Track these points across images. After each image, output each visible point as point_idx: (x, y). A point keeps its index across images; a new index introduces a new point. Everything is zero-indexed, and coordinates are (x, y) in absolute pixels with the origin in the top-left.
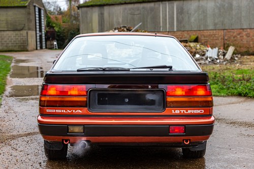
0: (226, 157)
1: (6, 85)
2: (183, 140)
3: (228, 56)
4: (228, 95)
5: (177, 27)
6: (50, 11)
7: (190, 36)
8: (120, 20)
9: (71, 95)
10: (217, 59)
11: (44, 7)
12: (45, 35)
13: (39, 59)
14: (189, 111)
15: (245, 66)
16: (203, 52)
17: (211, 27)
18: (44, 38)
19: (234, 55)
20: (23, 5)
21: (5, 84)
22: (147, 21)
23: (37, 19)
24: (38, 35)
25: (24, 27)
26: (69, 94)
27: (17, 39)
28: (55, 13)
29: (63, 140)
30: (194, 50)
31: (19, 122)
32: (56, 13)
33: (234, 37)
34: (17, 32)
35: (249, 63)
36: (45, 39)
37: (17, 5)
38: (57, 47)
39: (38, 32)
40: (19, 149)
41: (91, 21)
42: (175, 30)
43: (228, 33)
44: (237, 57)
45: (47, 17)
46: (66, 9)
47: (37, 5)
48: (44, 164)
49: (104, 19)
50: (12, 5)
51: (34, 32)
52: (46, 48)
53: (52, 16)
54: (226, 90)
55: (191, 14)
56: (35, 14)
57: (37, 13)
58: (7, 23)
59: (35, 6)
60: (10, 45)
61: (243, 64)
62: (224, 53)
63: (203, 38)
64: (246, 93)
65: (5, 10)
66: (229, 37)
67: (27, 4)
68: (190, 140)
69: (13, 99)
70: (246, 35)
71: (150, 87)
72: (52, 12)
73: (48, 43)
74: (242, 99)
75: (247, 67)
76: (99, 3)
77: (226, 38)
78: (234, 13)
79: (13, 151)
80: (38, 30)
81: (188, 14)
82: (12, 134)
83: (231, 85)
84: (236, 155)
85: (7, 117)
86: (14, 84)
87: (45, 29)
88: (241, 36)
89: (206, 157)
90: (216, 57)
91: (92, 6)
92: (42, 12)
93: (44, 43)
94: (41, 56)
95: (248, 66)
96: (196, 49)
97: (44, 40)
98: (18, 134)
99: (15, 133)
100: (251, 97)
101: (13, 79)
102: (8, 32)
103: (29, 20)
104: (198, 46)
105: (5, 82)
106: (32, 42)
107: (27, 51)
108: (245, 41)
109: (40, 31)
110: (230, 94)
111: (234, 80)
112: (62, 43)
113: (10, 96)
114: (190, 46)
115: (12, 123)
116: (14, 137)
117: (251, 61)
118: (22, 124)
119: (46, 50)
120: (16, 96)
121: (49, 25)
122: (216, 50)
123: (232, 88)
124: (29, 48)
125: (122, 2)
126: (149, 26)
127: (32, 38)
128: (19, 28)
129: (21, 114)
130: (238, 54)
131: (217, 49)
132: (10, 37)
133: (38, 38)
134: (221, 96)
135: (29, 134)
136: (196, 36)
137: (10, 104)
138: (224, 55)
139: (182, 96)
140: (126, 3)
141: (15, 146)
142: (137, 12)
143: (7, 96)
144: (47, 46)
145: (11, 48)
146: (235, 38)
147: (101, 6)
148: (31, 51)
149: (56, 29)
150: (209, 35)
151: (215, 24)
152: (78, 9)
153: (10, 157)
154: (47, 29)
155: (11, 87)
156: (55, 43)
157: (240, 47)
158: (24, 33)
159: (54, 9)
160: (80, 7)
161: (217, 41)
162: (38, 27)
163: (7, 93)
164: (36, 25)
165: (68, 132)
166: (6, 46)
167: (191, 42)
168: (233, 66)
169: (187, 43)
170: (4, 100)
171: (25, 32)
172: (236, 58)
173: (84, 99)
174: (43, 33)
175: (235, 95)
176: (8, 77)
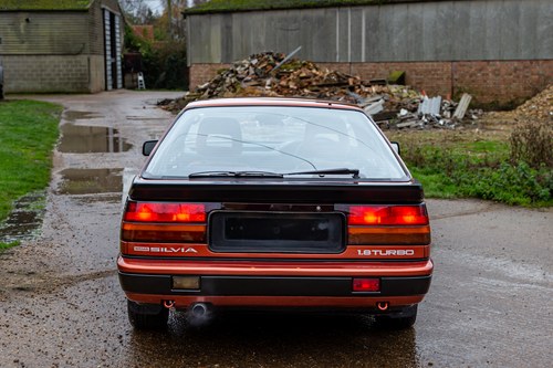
0: (453, 327)
1: (52, 167)
2: (377, 304)
3: (460, 112)
4: (458, 197)
5: (366, 54)
6: (131, 15)
7: (390, 72)
8: (262, 40)
9: (178, 222)
10: (439, 119)
11: (120, 10)
12: (122, 64)
13: (111, 110)
14: (388, 252)
15: (489, 132)
16: (414, 103)
17: (429, 57)
18: (119, 68)
19: (471, 111)
20: (82, 7)
21: (50, 166)
22: (311, 42)
23: (108, 33)
24: (109, 63)
25: (83, 48)
26: (174, 219)
27: (71, 70)
28: (140, 19)
29: (162, 301)
30: (397, 100)
31: (79, 250)
32: (143, 19)
33: (471, 76)
34: (70, 58)
35: (497, 127)
36: (122, 69)
37: (70, 7)
38: (144, 86)
39: (109, 58)
40: (82, 307)
41: (208, 41)
42: (363, 60)
43: (459, 68)
44: (475, 114)
45: (126, 28)
46: (161, 13)
47: (107, 8)
48: (127, 339)
49: (231, 37)
50: (61, 8)
51: (102, 58)
52: (124, 87)
53: (134, 27)
54: (454, 187)
55: (392, 31)
56: (104, 24)
57: (107, 22)
58: (51, 40)
59: (103, 10)
60: (57, 81)
61: (487, 129)
62: (451, 106)
63: (414, 76)
64: (491, 193)
65: (48, 16)
66: (463, 76)
67: (88, 6)
68: (389, 303)
69: (67, 197)
70: (494, 72)
71: (318, 208)
72: (135, 18)
73: (128, 77)
74: (483, 205)
75: (493, 136)
76: (223, 8)
77: (456, 77)
78: (472, 32)
79: (70, 311)
80: (109, 53)
81: (387, 30)
82: (67, 274)
83: (464, 177)
84: (470, 324)
85: (56, 238)
86: (67, 167)
87: (122, 52)
88: (483, 75)
89: (417, 327)
90: (438, 115)
91: (211, 13)
92: (117, 20)
93: (120, 77)
94: (113, 104)
95: (495, 132)
96: (401, 98)
97: (119, 72)
98: (79, 273)
99: (72, 273)
100: (499, 201)
101: (65, 155)
102: (52, 58)
103: (93, 36)
104: (405, 91)
105: (50, 161)
106: (97, 77)
107: (89, 93)
108: (490, 84)
109: (114, 55)
110: (461, 194)
111: (469, 166)
112: (153, 78)
113: (61, 193)
114: (389, 93)
115: (67, 250)
116: (70, 282)
117: (501, 123)
118: (85, 253)
119: (123, 90)
120: (72, 192)
121: (129, 43)
122: (437, 100)
123: (466, 183)
124: (93, 88)
125: (266, 7)
126: (314, 52)
127: (97, 68)
128: (73, 50)
129: (82, 232)
130: (478, 108)
131: (439, 98)
132: (57, 66)
133: (109, 68)
134: (445, 198)
135: (98, 275)
136: (401, 73)
137: (62, 209)
138: (452, 111)
139: (375, 225)
140: (272, 9)
141: (74, 299)
142: (293, 26)
143: (55, 193)
144: (126, 84)
145: (58, 88)
146: (474, 78)
147: (227, 12)
148: (97, 92)
149: (143, 52)
150: (426, 71)
151: (437, 52)
152: (185, 18)
153: (66, 323)
154: (126, 52)
155: (62, 173)
156: (141, 78)
157: (482, 95)
158: (83, 59)
159: (139, 12)
160: (187, 14)
161: (440, 83)
162: (108, 48)
163: (54, 185)
164: (105, 45)
165: (172, 287)
166: (50, 84)
167: (391, 83)
168: (468, 133)
169: (384, 85)
170: (50, 200)
171: (85, 57)
172: (474, 117)
173: (201, 228)
174: (119, 58)
175: (470, 197)
176: (55, 151)
